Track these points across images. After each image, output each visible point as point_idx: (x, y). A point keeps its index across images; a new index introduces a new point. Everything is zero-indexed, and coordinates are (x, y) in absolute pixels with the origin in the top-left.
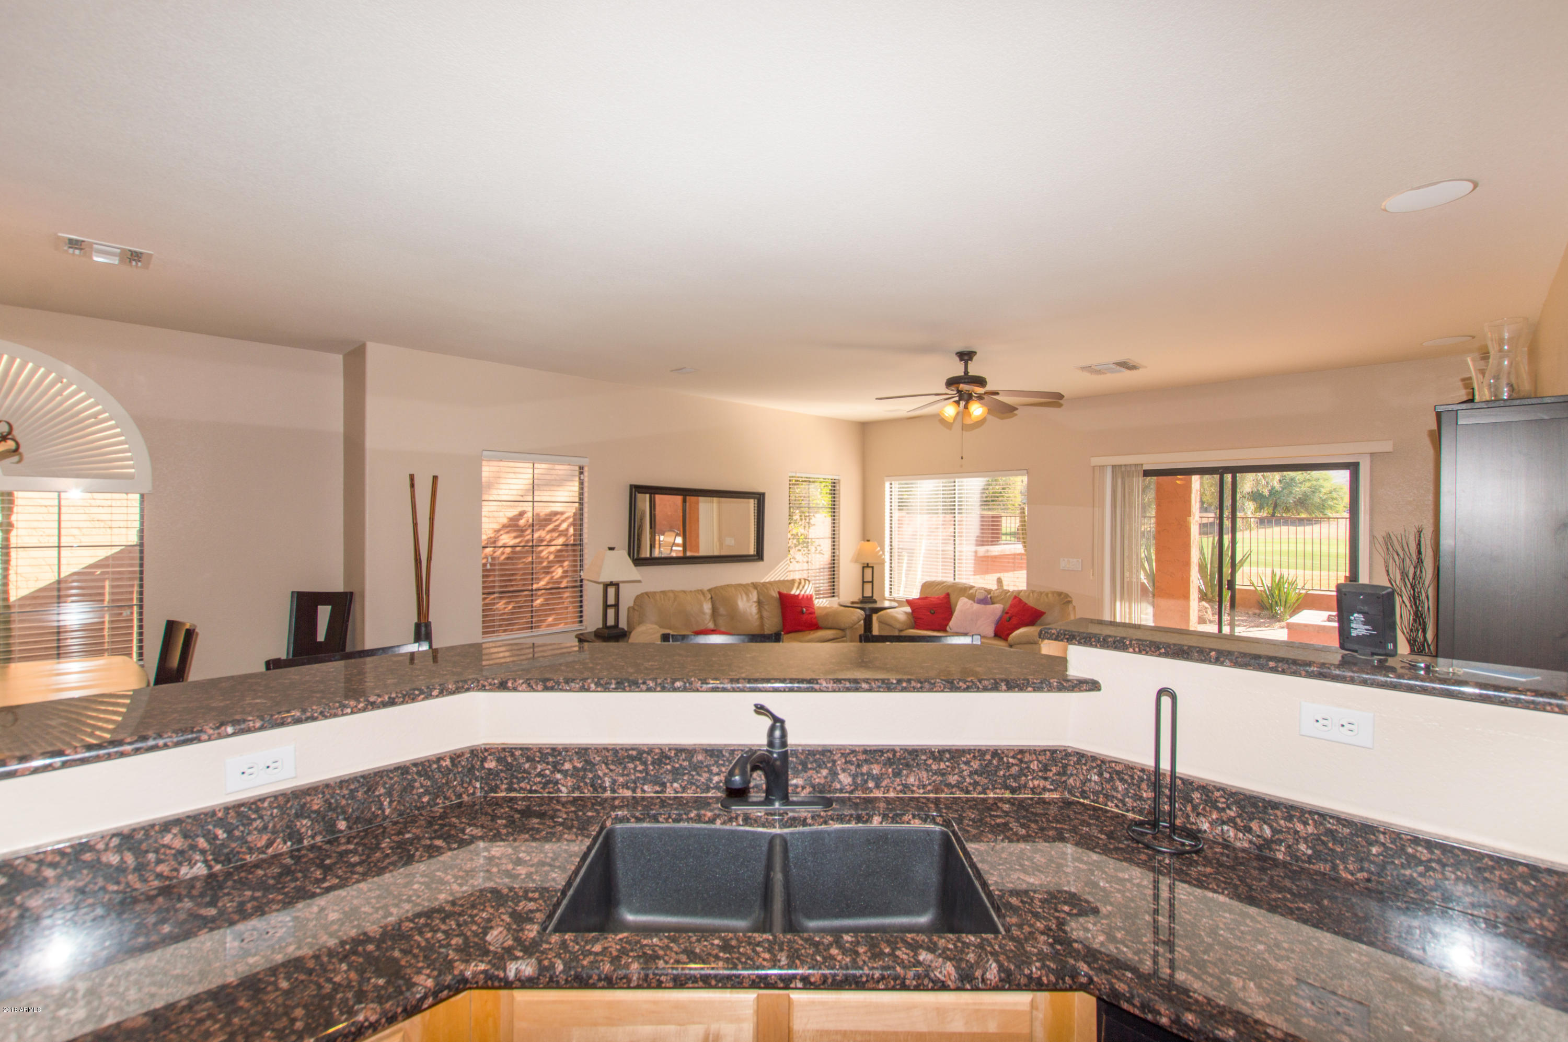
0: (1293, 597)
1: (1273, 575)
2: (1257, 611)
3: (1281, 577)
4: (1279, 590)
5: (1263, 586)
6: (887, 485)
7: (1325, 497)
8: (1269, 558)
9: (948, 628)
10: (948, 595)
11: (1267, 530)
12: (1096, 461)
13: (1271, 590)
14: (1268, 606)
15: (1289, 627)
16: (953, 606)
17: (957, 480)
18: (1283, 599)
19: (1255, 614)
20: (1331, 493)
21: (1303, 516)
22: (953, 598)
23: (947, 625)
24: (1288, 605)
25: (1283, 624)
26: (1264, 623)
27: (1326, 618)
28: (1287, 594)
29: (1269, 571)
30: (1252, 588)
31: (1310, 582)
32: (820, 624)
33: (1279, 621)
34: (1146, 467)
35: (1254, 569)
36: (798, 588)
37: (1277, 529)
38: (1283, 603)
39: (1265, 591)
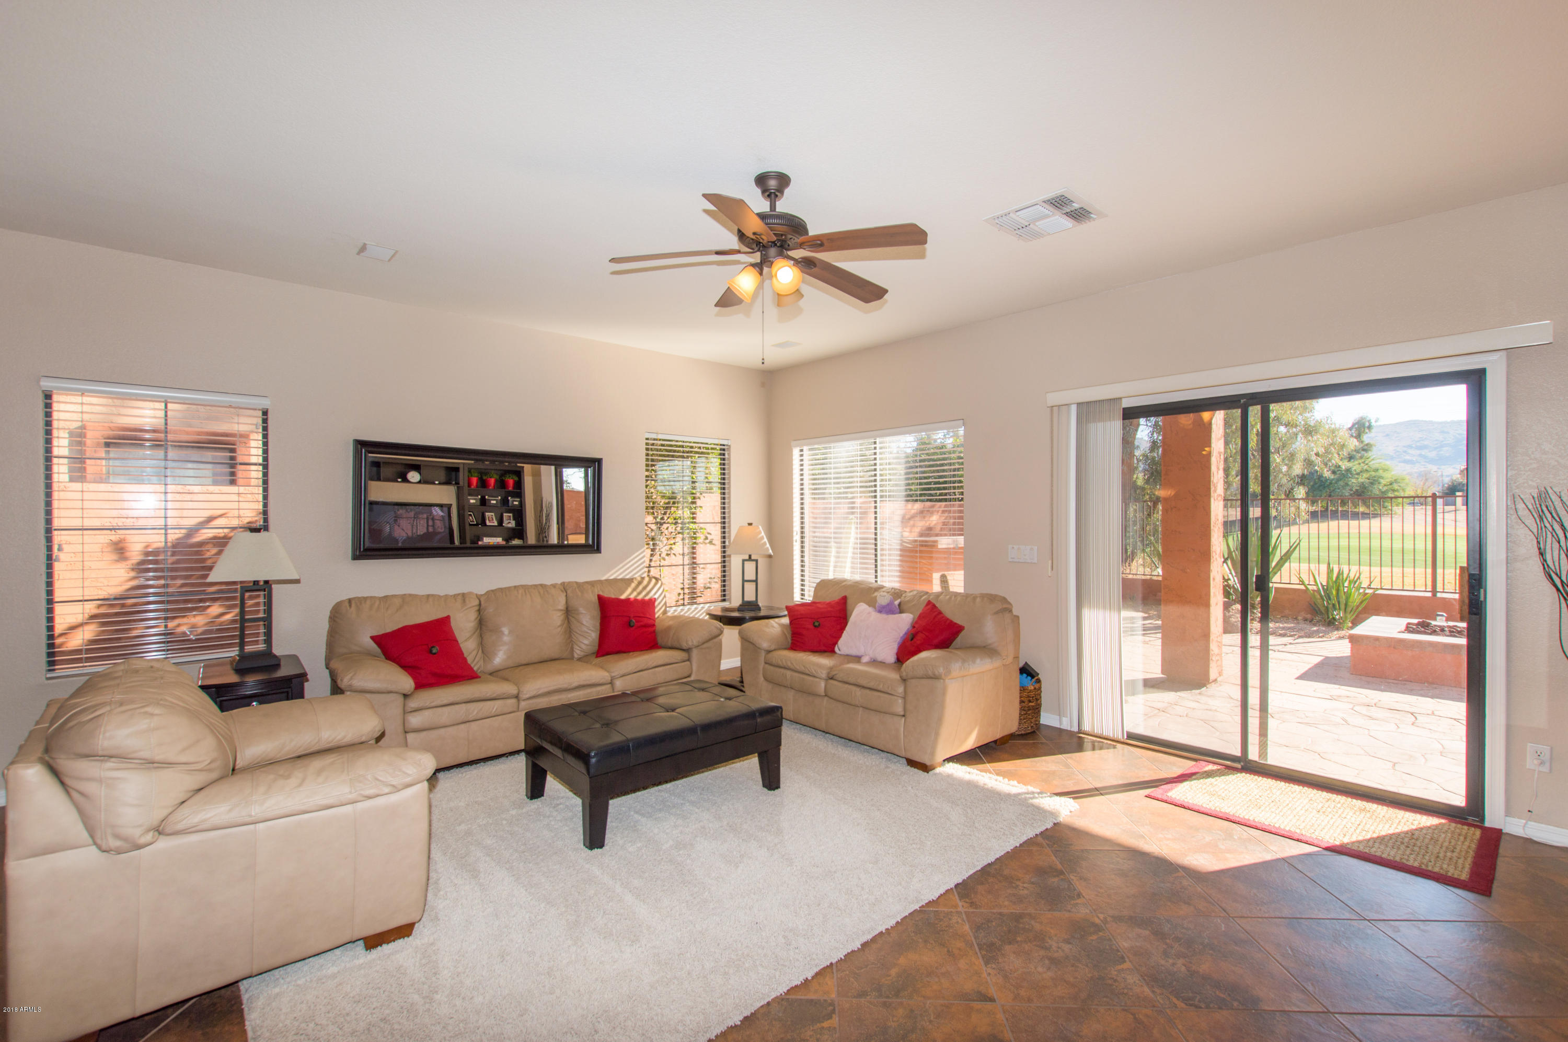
0: (1355, 599)
1: (1330, 571)
2: (1309, 616)
3: (1340, 573)
4: (1338, 590)
5: (1316, 584)
6: (796, 452)
7: (1385, 488)
8: (1324, 554)
9: (836, 649)
10: (844, 600)
11: (1321, 525)
12: (1055, 398)
13: (1327, 590)
14: (1323, 609)
15: (1353, 639)
16: (848, 614)
17: (878, 440)
18: (1343, 599)
19: (1305, 620)
20: (1391, 484)
21: (1362, 509)
22: (849, 602)
23: (836, 643)
24: (1349, 609)
25: (1342, 633)
26: (1317, 632)
27: (1403, 627)
28: (1348, 596)
29: (1324, 567)
30: (1302, 587)
31: (1378, 579)
32: (660, 641)
33: (1338, 629)
34: (1126, 403)
35: (1304, 566)
36: (634, 590)
37: (1333, 524)
38: (1343, 607)
39: (1318, 591)
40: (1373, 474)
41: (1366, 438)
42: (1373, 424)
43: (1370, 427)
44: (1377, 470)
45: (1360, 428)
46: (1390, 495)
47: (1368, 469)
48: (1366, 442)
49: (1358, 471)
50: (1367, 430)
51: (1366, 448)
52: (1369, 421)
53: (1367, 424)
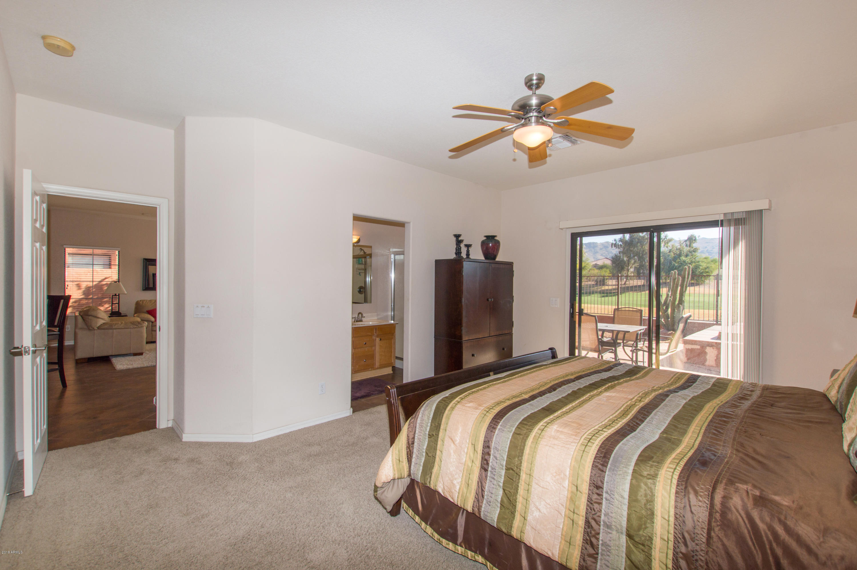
40: (697, 263)
41: (694, 245)
42: (697, 238)
43: (695, 240)
44: (698, 262)
45: (691, 240)
46: (704, 274)
47: (695, 261)
48: (695, 248)
49: (689, 262)
50: (694, 242)
51: (695, 250)
52: (695, 237)
53: (694, 239)
